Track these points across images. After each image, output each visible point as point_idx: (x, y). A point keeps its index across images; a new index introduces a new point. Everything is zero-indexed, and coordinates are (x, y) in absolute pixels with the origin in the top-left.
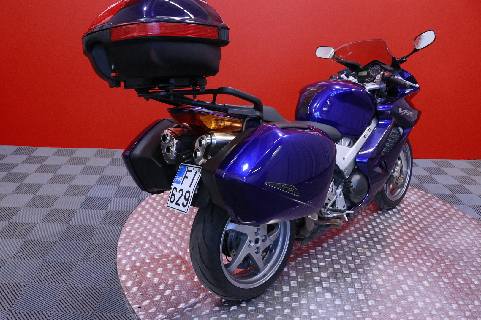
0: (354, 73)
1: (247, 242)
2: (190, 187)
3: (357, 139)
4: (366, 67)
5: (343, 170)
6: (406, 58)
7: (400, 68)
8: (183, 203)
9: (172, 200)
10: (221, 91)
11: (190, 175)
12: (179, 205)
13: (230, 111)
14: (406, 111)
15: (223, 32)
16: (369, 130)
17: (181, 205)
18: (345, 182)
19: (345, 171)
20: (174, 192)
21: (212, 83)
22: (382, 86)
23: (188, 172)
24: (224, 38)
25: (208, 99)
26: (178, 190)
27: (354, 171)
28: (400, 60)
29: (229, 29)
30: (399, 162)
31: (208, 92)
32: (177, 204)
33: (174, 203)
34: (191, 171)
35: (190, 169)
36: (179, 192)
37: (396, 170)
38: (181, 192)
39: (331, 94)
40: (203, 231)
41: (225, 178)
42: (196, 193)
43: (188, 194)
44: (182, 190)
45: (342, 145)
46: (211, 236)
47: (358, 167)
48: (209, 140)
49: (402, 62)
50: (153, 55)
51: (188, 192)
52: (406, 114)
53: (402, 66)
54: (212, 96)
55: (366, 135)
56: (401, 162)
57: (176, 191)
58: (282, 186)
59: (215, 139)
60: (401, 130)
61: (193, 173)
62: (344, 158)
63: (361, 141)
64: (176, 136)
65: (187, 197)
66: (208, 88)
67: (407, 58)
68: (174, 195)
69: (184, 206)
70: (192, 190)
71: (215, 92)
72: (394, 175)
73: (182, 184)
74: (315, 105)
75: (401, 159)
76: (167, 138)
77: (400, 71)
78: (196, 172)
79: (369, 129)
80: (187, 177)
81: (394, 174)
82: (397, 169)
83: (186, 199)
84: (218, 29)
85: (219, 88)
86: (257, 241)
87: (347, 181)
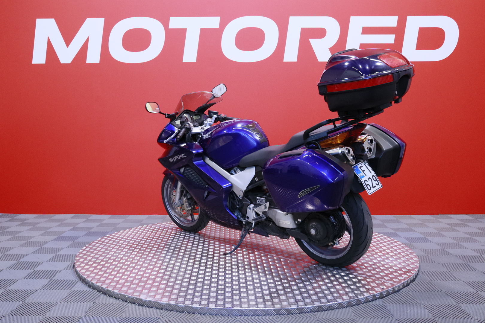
2: (371, 173)
8: (376, 184)
9: (369, 188)
12: (375, 186)
17: (376, 185)
20: (367, 183)
23: (361, 168)
26: (368, 180)
32: (374, 187)
33: (372, 188)
34: (362, 166)
36: (369, 180)
38: (370, 179)
43: (374, 177)
44: (369, 178)
51: (373, 176)
57: (367, 181)
61: (364, 166)
65: (375, 179)
68: (368, 184)
69: (378, 185)
70: (373, 173)
73: (366, 176)
78: (365, 164)
80: (364, 170)
83: (375, 181)
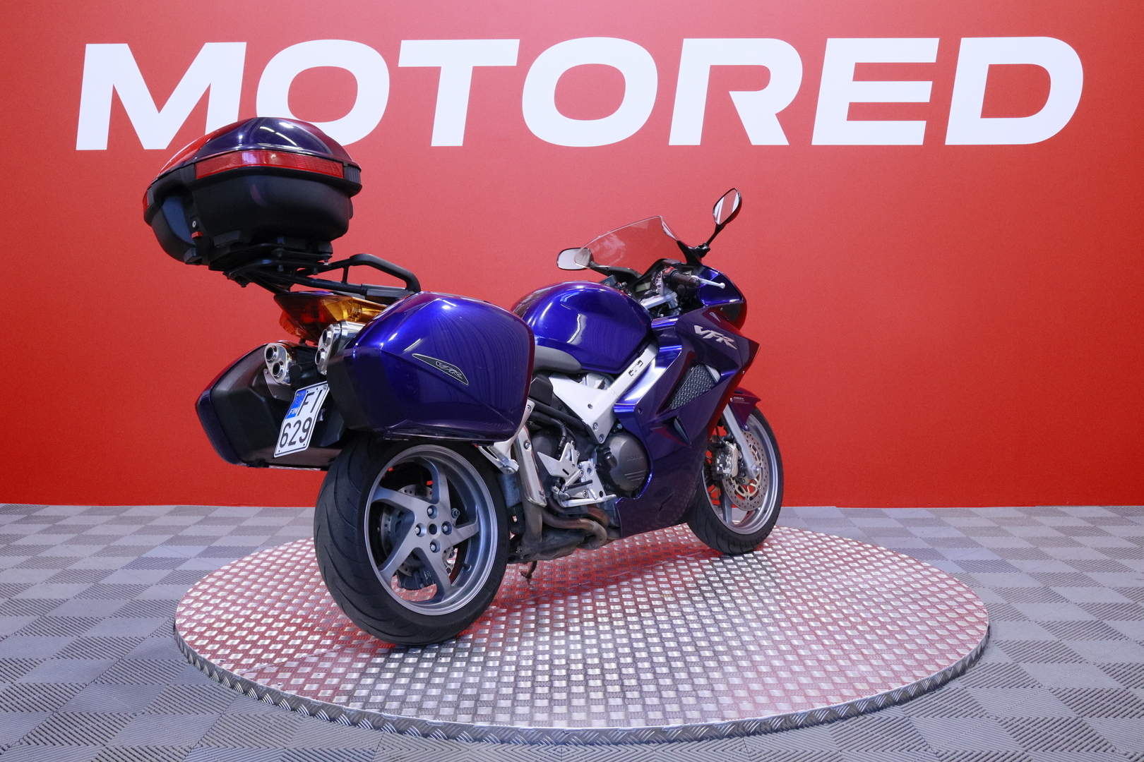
0: (623, 284)
1: (414, 530)
2: (311, 412)
3: (616, 377)
4: (648, 275)
5: (591, 425)
6: (708, 244)
7: (701, 265)
8: (301, 438)
9: (283, 443)
10: (355, 261)
11: (311, 399)
12: (294, 443)
13: (369, 293)
14: (712, 334)
15: (351, 172)
16: (641, 363)
17: (298, 442)
18: (598, 451)
19: (594, 428)
20: (287, 430)
21: (340, 248)
22: (668, 297)
23: (308, 396)
24: (352, 179)
25: (335, 276)
26: (293, 425)
27: (614, 432)
28: (697, 249)
29: (360, 170)
30: (733, 447)
31: (335, 266)
32: (291, 444)
33: (287, 444)
34: (312, 393)
35: (310, 391)
37: (729, 463)
38: (298, 425)
39: (560, 298)
40: (335, 493)
41: (356, 357)
42: (321, 419)
43: (308, 424)
44: (300, 422)
45: (586, 384)
46: (348, 499)
47: (623, 428)
48: (338, 330)
49: (702, 253)
50: (255, 193)
51: (309, 420)
52: (714, 338)
53: (705, 261)
54: (341, 270)
55: (634, 370)
56: (739, 448)
57: (290, 427)
58: (438, 364)
59: (346, 329)
60: (716, 374)
61: (316, 394)
62: (590, 406)
63: (624, 380)
64: (290, 349)
65: (306, 428)
66: (335, 258)
67: (710, 245)
68: (287, 434)
69: (302, 441)
70: (314, 416)
71: (345, 265)
72: (725, 474)
73: (298, 415)
74: (530, 321)
75: (736, 442)
76: (274, 353)
77: (703, 269)
78: (321, 391)
79: (640, 361)
80: (306, 404)
81: (724, 471)
82: (731, 462)
83: (304, 430)
84: (343, 166)
85: (351, 257)
86: (432, 529)
87: (602, 448)
